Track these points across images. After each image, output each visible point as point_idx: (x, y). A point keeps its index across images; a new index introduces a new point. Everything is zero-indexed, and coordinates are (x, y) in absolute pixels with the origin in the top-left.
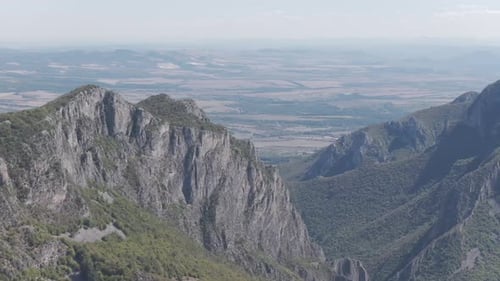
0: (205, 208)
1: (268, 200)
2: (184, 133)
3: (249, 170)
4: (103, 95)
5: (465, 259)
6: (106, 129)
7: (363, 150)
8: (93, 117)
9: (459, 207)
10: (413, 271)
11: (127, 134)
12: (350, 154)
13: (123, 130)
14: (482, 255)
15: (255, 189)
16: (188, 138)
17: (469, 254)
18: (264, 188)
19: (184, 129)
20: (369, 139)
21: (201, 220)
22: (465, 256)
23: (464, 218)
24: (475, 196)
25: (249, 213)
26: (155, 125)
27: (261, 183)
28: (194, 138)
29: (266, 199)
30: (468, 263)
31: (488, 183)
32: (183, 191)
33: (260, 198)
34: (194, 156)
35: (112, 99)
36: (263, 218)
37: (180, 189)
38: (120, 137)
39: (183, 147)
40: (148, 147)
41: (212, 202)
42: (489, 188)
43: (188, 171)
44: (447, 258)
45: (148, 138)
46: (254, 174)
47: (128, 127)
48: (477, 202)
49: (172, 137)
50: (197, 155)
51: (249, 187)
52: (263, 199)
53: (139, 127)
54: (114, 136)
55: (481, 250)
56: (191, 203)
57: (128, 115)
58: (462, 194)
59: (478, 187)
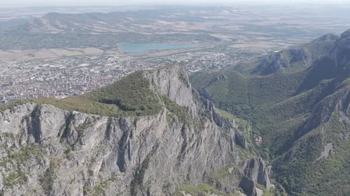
0: (136, 172)
1: (198, 145)
3: (183, 129)
5: (323, 151)
7: (279, 62)
9: (322, 114)
10: (292, 154)
11: (59, 135)
12: (274, 63)
14: (333, 147)
15: (188, 139)
17: (325, 147)
18: (195, 138)
20: (282, 57)
21: (132, 183)
22: (324, 149)
23: (325, 122)
24: (332, 109)
25: (181, 157)
26: (89, 123)
27: (193, 135)
29: (195, 145)
30: (325, 154)
31: (340, 102)
32: (117, 164)
33: (192, 144)
34: (128, 138)
36: (193, 157)
37: (115, 163)
39: (119, 133)
41: (143, 166)
42: (341, 106)
43: (122, 149)
44: (312, 149)
46: (187, 131)
48: (333, 113)
50: (131, 136)
51: (183, 140)
52: (193, 145)
55: (333, 145)
56: (124, 171)
58: (325, 107)
59: (334, 104)
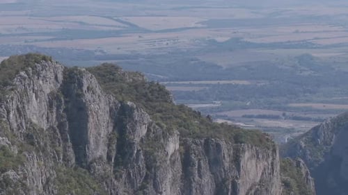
2: (207, 151)
4: (60, 77)
6: (71, 153)
8: (45, 126)
13: (101, 151)
16: (215, 163)
19: (207, 143)
28: (227, 163)
35: (81, 85)
38: (99, 168)
40: (150, 187)
45: (148, 168)
47: (109, 146)
49: (186, 163)
53: (131, 145)
54: (89, 168)
57: (107, 117)
